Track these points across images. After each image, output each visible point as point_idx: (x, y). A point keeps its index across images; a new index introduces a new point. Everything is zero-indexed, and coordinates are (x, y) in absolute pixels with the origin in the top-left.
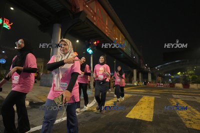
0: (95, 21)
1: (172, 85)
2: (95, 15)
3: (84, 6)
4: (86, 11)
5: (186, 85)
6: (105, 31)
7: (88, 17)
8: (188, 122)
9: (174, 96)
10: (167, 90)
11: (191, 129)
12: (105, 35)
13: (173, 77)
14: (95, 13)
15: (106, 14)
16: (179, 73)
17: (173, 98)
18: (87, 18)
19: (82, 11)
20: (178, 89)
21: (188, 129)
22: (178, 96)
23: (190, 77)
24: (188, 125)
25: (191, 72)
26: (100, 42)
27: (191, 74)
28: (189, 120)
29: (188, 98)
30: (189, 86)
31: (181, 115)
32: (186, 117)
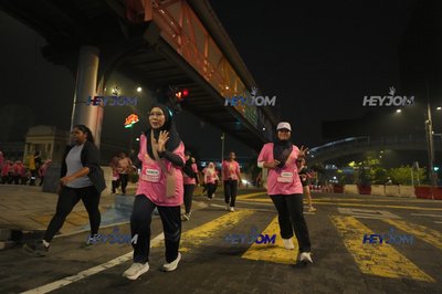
0: (181, 45)
1: (338, 189)
2: (179, 32)
3: (155, 10)
4: (160, 22)
5: (365, 188)
6: (202, 69)
7: (162, 35)
8: (366, 262)
9: (341, 210)
10: (328, 199)
11: (369, 275)
12: (203, 78)
13: (340, 171)
14: (180, 29)
15: (206, 32)
16: (352, 164)
17: (339, 214)
18: (161, 38)
19: (150, 22)
20: (350, 195)
21: (364, 276)
22: (348, 211)
23: (373, 172)
24: (364, 269)
25: (373, 162)
26: (189, 93)
27: (374, 166)
28: (368, 258)
29: (368, 214)
30: (370, 189)
31: (352, 248)
32: (362, 253)
